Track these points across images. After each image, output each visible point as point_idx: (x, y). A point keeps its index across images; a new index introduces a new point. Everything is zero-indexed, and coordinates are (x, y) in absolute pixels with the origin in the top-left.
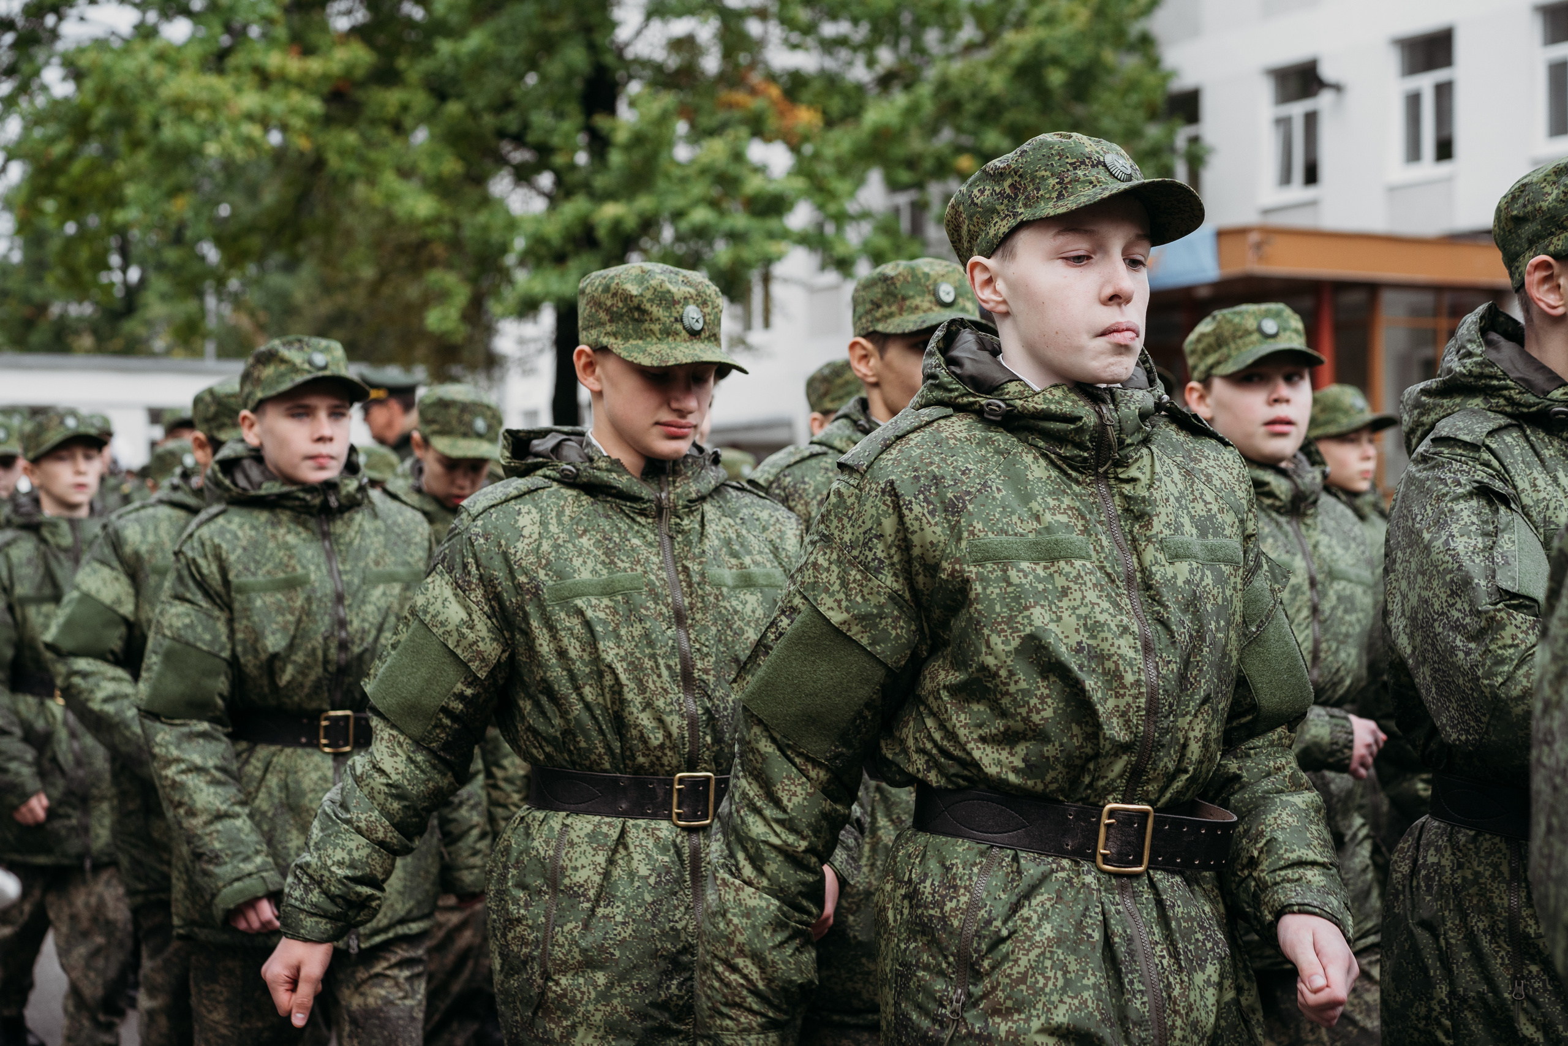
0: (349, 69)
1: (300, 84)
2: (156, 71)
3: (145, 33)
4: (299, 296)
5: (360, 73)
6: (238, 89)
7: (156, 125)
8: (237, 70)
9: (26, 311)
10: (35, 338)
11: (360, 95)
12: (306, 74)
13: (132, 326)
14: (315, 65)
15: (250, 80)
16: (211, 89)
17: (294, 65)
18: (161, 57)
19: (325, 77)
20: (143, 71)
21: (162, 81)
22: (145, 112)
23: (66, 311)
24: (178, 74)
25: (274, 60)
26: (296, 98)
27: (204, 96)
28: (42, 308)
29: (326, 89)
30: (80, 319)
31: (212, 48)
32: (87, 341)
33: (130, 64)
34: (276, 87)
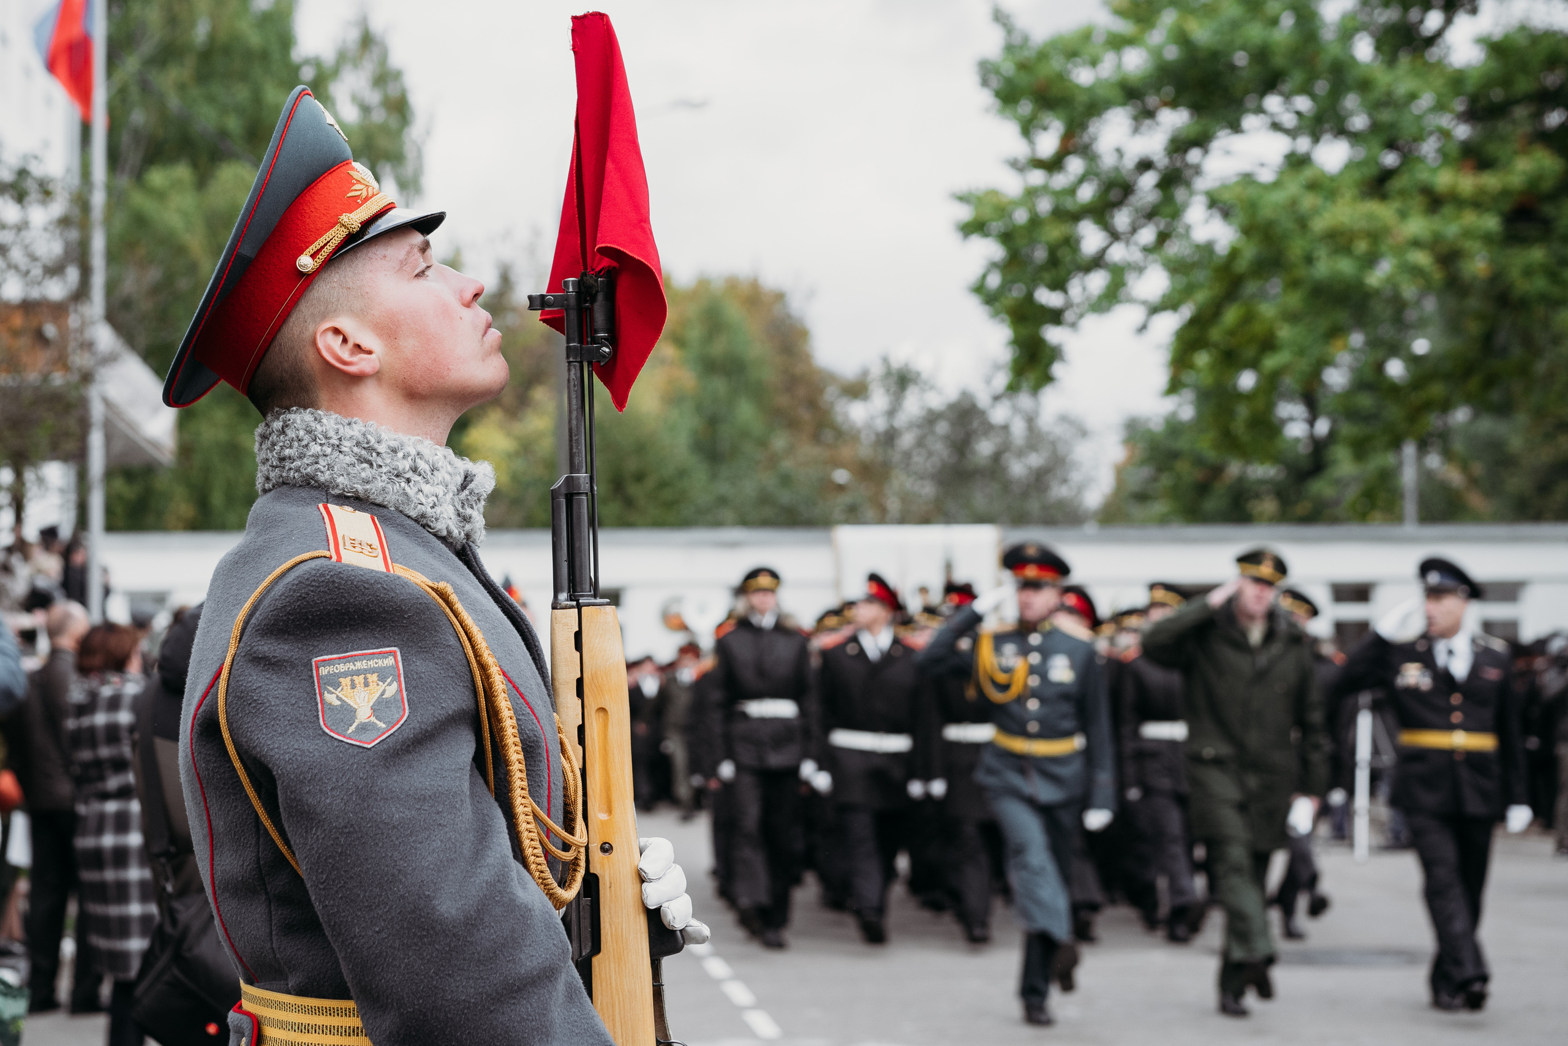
0: (1534, 182)
1: (1478, 203)
2: (1309, 201)
3: (1296, 162)
4: (1516, 443)
5: (1547, 185)
6: (1403, 215)
7: (1309, 260)
8: (1403, 193)
9: (1198, 475)
10: (1211, 504)
11: (1548, 210)
12: (1481, 191)
13: (1320, 487)
14: (1491, 181)
15: (1418, 202)
16: (1371, 217)
17: (1467, 183)
18: (1313, 186)
19: (1505, 193)
20: (1294, 203)
21: (1316, 211)
22: (1296, 248)
23: (1245, 473)
24: (1334, 202)
25: (1444, 179)
26: (1470, 219)
27: (1363, 224)
28: (1216, 471)
29: (1507, 206)
30: (1262, 482)
31: (1371, 171)
32: (1269, 506)
33: (1279, 197)
34: (1447, 210)
